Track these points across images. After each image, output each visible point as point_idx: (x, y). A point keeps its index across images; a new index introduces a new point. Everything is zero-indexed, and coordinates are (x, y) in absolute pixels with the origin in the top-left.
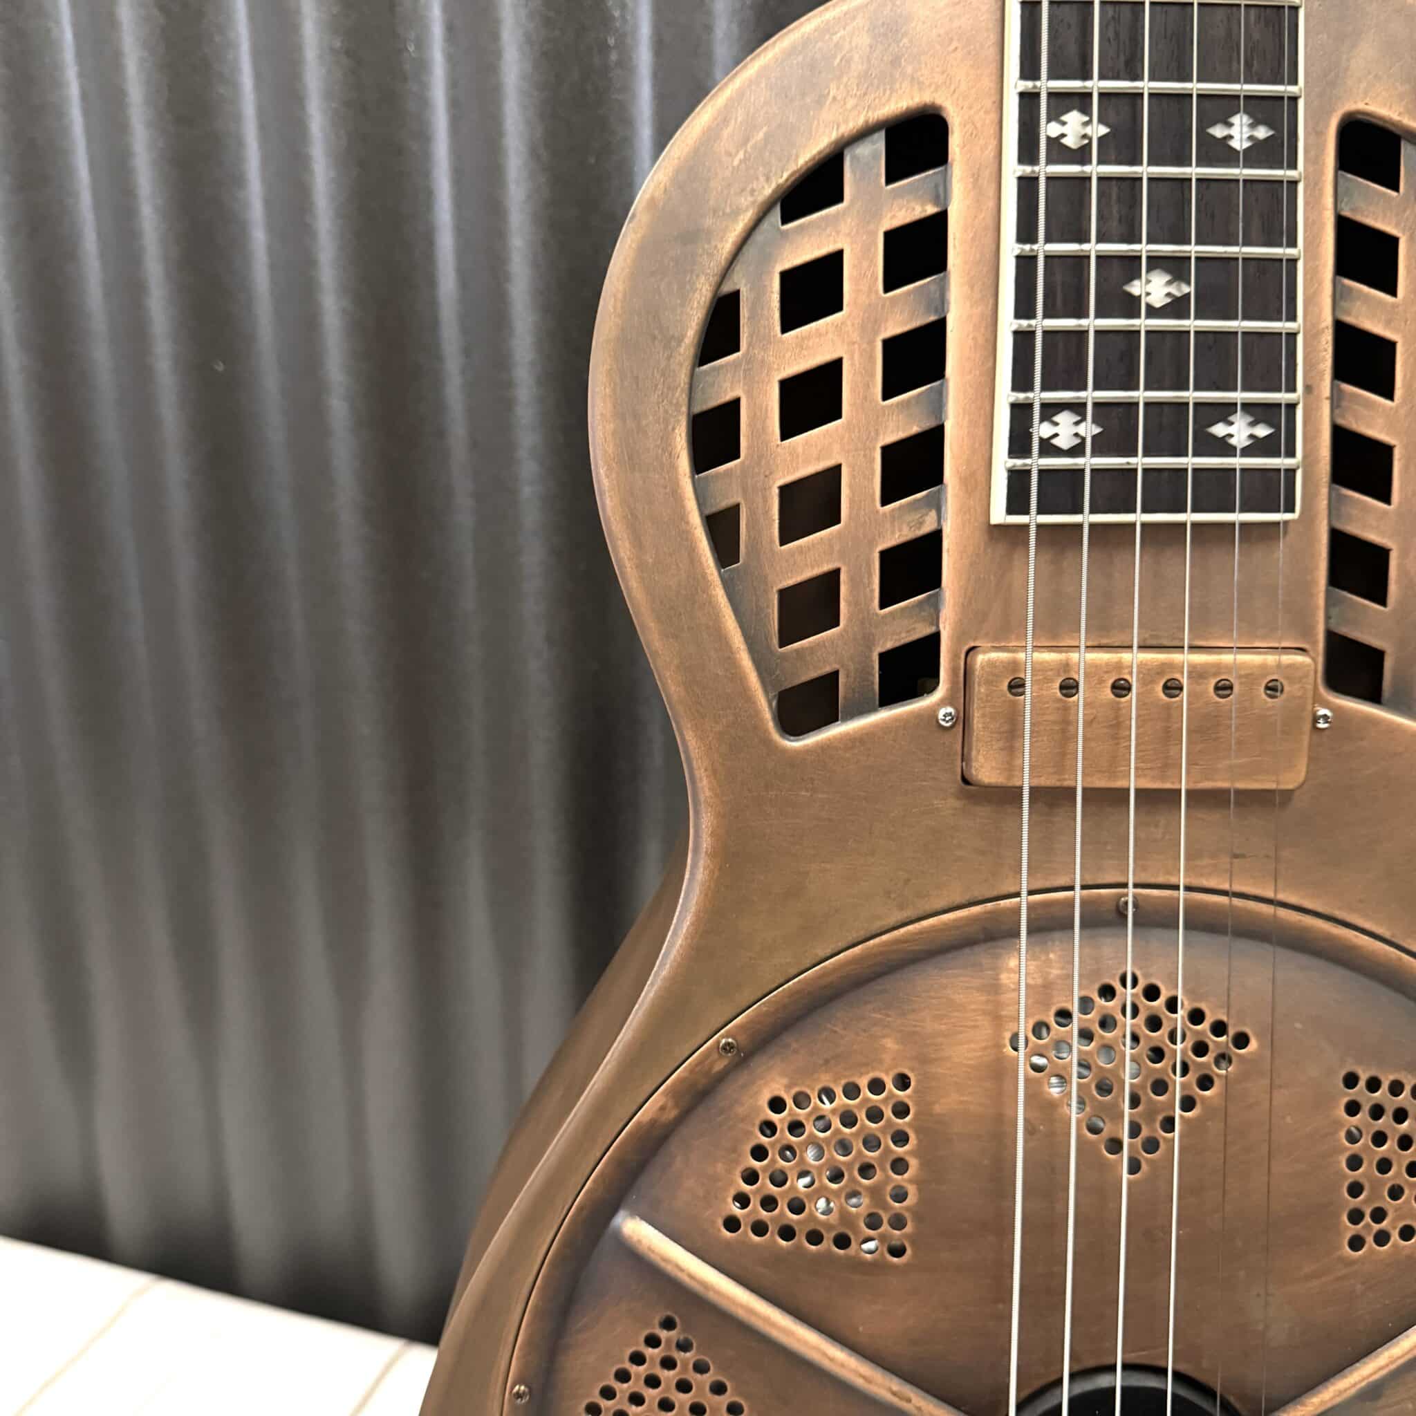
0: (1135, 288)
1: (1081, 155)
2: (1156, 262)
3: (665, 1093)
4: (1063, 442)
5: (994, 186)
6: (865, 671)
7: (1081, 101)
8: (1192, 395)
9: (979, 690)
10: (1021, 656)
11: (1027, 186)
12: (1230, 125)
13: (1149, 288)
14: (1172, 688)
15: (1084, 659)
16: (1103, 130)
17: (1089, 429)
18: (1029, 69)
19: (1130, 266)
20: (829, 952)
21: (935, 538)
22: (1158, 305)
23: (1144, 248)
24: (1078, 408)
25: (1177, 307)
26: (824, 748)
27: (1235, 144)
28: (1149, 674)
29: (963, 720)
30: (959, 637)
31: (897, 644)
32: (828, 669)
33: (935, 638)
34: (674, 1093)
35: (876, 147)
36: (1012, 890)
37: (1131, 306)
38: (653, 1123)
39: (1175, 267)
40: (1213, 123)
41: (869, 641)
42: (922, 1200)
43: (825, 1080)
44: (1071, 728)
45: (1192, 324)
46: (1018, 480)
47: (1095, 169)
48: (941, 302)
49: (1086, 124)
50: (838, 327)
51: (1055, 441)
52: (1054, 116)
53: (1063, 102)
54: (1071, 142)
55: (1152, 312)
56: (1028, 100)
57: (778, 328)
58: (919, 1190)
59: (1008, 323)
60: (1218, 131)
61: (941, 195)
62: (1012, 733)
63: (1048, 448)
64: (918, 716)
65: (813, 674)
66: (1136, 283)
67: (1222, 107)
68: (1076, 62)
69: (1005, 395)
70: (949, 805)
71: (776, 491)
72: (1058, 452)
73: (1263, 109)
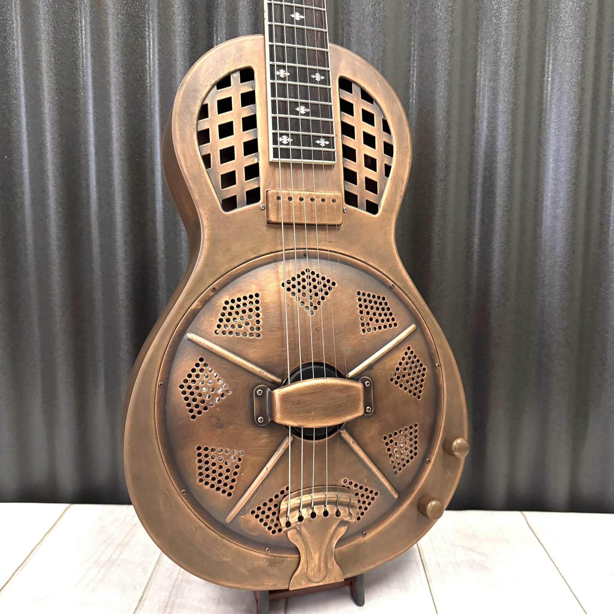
0: (298, 109)
1: (284, 79)
2: (302, 104)
3: (198, 302)
4: (285, 142)
5: (265, 86)
6: (243, 196)
7: (284, 67)
8: (311, 134)
9: (270, 199)
10: (279, 191)
11: (273, 85)
12: (316, 75)
13: (301, 109)
14: (312, 200)
15: (293, 193)
16: (289, 74)
17: (290, 140)
18: (272, 59)
19: (296, 104)
20: (237, 265)
21: (257, 165)
22: (303, 113)
23: (299, 100)
24: (287, 135)
25: (307, 114)
26: (234, 214)
27: (317, 79)
28: (307, 197)
29: (267, 208)
30: (264, 188)
31: (250, 189)
32: (233, 195)
33: (258, 189)
34: (200, 301)
35: (237, 75)
36: (280, 249)
37: (297, 113)
38: (195, 309)
39: (306, 105)
40: (312, 74)
41: (243, 188)
42: (263, 323)
43: (238, 296)
44: (291, 208)
45: (310, 118)
46: (275, 150)
47: (287, 82)
48: (255, 110)
49: (284, 72)
50: (231, 114)
51: (283, 142)
52: (278, 70)
53: (280, 67)
54: (282, 76)
55: (302, 115)
56: (272, 66)
57: (217, 113)
58: (263, 321)
59: (270, 115)
60: (313, 76)
61: (253, 86)
62: (278, 210)
63: (281, 143)
64: (257, 207)
65: (231, 196)
66: (298, 108)
67: (314, 71)
68: (282, 59)
69: (271, 131)
70: (264, 228)
71: (219, 151)
72: (283, 144)
73: (322, 73)
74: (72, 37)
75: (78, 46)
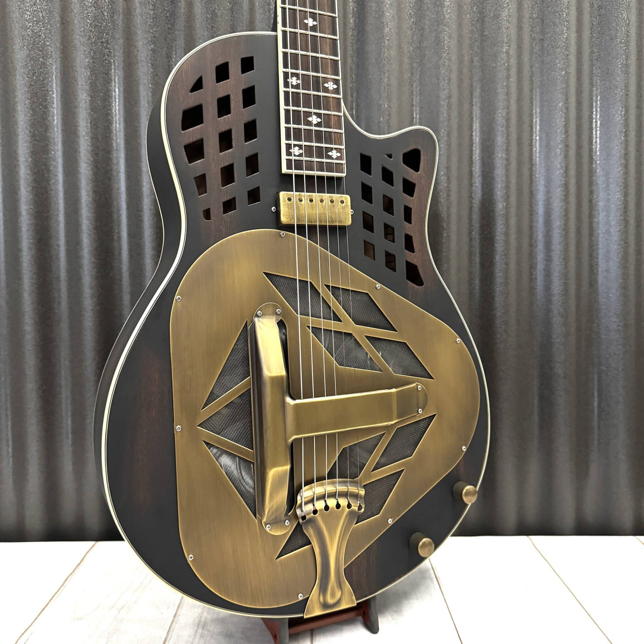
74: (107, 105)
75: (112, 113)
